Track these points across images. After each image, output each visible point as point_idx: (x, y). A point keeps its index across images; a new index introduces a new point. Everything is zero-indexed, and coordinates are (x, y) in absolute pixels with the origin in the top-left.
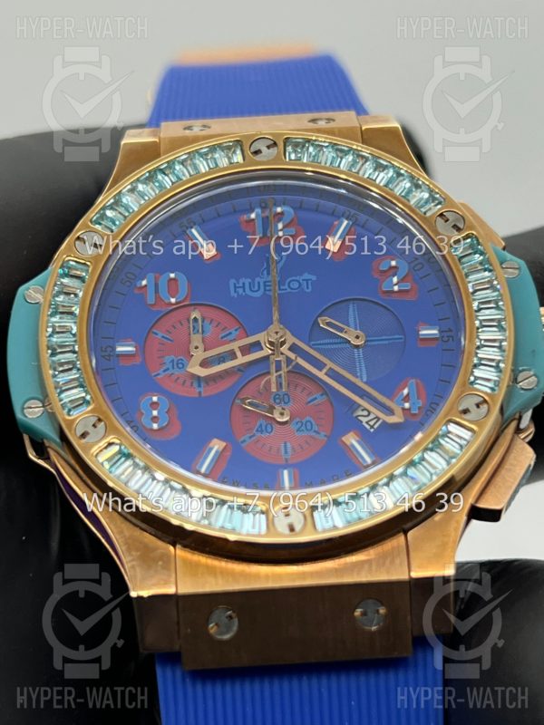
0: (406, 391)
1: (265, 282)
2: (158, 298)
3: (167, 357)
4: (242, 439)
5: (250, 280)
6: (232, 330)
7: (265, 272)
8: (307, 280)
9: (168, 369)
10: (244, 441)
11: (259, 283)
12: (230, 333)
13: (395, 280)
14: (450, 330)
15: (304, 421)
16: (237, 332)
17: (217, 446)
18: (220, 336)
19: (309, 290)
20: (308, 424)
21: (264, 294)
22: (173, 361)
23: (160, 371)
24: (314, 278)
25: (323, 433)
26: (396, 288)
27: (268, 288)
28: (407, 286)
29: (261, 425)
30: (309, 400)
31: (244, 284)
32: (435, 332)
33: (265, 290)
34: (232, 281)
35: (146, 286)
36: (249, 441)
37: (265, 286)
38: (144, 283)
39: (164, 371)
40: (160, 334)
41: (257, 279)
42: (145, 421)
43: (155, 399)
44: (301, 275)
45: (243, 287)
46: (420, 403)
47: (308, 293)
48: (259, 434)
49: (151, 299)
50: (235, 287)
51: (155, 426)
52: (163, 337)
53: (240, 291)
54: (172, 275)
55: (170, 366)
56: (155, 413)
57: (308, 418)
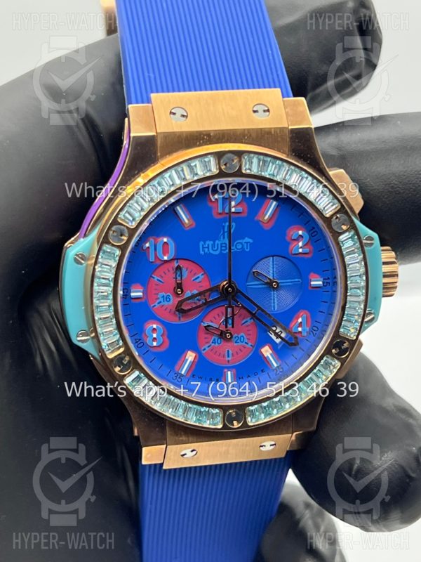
0: (300, 320)
1: (221, 244)
2: (156, 257)
3: (160, 294)
4: (203, 348)
5: (212, 242)
6: (200, 275)
7: (222, 237)
8: (247, 243)
9: (160, 302)
10: (205, 349)
11: (218, 245)
12: (198, 277)
13: (300, 244)
14: (328, 278)
15: (239, 336)
16: (203, 277)
17: (191, 356)
18: (192, 279)
19: (248, 250)
20: (242, 338)
21: (221, 252)
22: (163, 296)
23: (156, 304)
24: (251, 241)
25: (250, 344)
26: (300, 250)
27: (223, 248)
28: (307, 250)
29: (215, 340)
30: (243, 322)
31: (208, 245)
32: (321, 283)
33: (221, 250)
34: (202, 243)
35: (148, 248)
36: (207, 349)
37: (221, 247)
38: (147, 245)
39: (159, 303)
40: (156, 278)
41: (217, 242)
42: (149, 341)
43: (155, 326)
44: (244, 239)
45: (208, 248)
46: (308, 329)
47: (247, 252)
48: (213, 344)
49: (152, 259)
50: (203, 248)
51: (155, 344)
52: (158, 280)
53: (206, 250)
54: (165, 240)
55: (161, 299)
56: (155, 336)
57: (243, 334)
